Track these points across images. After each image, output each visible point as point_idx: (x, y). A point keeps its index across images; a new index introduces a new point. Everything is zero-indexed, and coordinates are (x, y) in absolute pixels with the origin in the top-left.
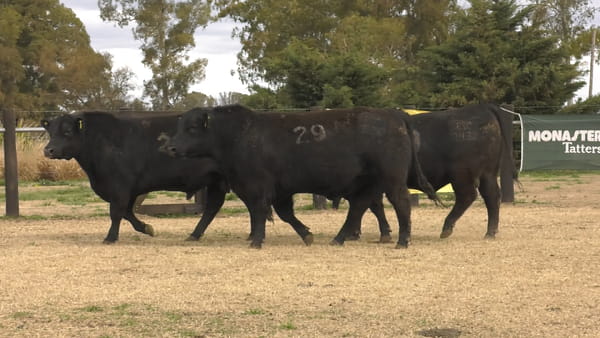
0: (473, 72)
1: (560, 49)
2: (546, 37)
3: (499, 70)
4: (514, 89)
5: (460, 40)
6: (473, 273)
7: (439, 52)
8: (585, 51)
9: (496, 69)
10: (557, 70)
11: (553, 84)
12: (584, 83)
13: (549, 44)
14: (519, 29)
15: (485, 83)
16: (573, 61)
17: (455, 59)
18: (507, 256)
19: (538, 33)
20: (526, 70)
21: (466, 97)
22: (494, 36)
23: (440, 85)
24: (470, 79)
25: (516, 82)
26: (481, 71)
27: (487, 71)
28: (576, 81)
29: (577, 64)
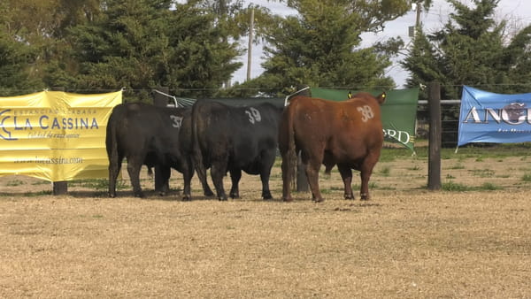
0: (124, 50)
1: (216, 28)
2: (202, 14)
4: (167, 68)
5: (111, 18)
6: (126, 265)
8: (243, 31)
9: (147, 48)
10: (213, 49)
11: (208, 64)
12: (240, 65)
13: (205, 22)
16: (231, 41)
17: (106, 37)
18: (161, 247)
19: (194, 12)
22: (145, 13)
23: (85, 64)
24: (119, 58)
25: (170, 60)
26: (132, 50)
28: (233, 61)
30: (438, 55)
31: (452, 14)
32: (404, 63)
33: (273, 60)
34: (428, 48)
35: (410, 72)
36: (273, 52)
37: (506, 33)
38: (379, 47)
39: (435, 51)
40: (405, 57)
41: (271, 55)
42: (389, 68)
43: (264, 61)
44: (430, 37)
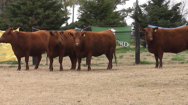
0: (26, 13)
3: (36, 13)
4: (42, 20)
7: (12, 5)
9: (35, 12)
12: (70, 18)
15: (31, 18)
17: (19, 8)
20: (47, 13)
21: (23, 23)
23: (12, 18)
24: (24, 16)
25: (43, 17)
26: (29, 13)
27: (31, 13)
32: (131, 16)
34: (140, 10)
35: (133, 19)
36: (81, 13)
37: (170, 5)
39: (143, 12)
43: (78, 16)
44: (141, 6)
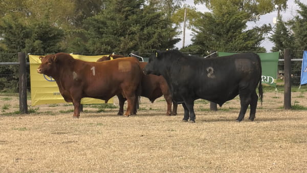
0: (116, 32)
1: (166, 19)
2: (159, 11)
3: (130, 31)
4: (139, 43)
5: (108, 14)
8: (181, 21)
12: (180, 39)
13: (159, 16)
14: (142, 7)
15: (122, 38)
16: (174, 26)
19: (153, 10)
20: (145, 31)
22: (127, 11)
23: (95, 40)
24: (113, 36)
25: (140, 38)
26: (120, 32)
27: (124, 32)
28: (175, 38)
29: (176, 28)
30: (290, 33)
31: (298, 11)
32: (270, 38)
33: (197, 36)
34: (285, 29)
35: (274, 43)
36: (197, 32)
38: (257, 29)
39: (288, 31)
40: (271, 35)
41: (196, 34)
42: (263, 41)
43: (192, 37)
44: (286, 23)
